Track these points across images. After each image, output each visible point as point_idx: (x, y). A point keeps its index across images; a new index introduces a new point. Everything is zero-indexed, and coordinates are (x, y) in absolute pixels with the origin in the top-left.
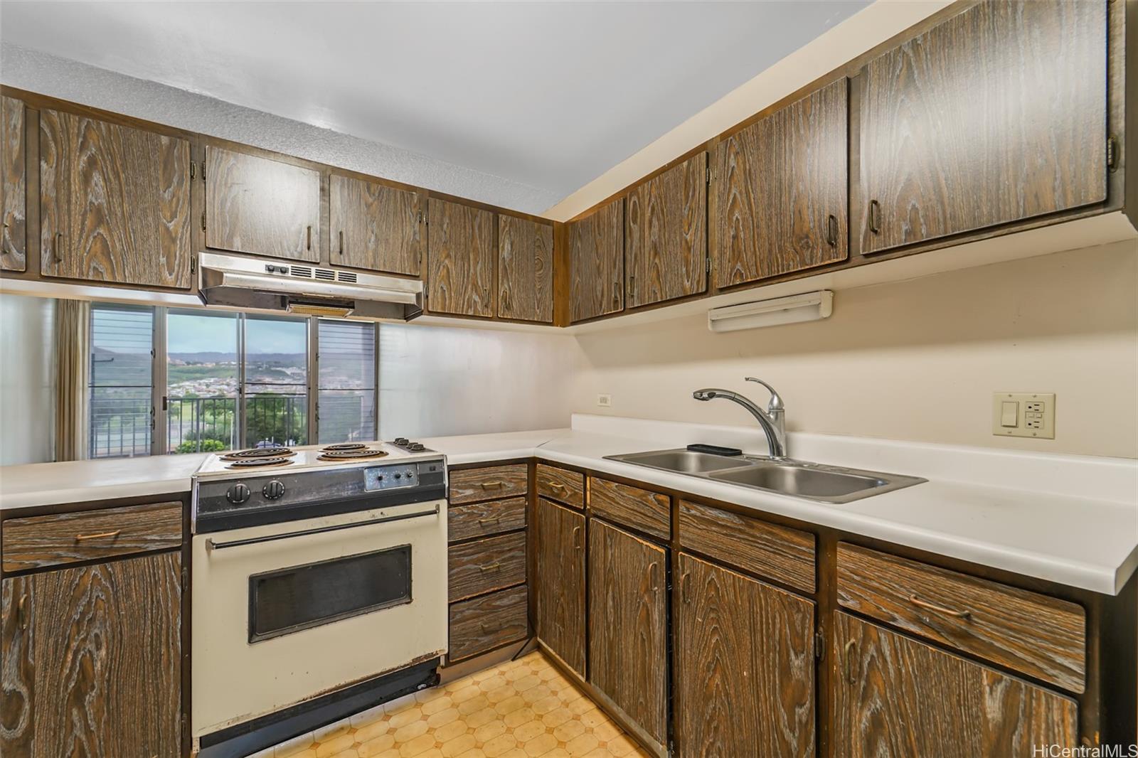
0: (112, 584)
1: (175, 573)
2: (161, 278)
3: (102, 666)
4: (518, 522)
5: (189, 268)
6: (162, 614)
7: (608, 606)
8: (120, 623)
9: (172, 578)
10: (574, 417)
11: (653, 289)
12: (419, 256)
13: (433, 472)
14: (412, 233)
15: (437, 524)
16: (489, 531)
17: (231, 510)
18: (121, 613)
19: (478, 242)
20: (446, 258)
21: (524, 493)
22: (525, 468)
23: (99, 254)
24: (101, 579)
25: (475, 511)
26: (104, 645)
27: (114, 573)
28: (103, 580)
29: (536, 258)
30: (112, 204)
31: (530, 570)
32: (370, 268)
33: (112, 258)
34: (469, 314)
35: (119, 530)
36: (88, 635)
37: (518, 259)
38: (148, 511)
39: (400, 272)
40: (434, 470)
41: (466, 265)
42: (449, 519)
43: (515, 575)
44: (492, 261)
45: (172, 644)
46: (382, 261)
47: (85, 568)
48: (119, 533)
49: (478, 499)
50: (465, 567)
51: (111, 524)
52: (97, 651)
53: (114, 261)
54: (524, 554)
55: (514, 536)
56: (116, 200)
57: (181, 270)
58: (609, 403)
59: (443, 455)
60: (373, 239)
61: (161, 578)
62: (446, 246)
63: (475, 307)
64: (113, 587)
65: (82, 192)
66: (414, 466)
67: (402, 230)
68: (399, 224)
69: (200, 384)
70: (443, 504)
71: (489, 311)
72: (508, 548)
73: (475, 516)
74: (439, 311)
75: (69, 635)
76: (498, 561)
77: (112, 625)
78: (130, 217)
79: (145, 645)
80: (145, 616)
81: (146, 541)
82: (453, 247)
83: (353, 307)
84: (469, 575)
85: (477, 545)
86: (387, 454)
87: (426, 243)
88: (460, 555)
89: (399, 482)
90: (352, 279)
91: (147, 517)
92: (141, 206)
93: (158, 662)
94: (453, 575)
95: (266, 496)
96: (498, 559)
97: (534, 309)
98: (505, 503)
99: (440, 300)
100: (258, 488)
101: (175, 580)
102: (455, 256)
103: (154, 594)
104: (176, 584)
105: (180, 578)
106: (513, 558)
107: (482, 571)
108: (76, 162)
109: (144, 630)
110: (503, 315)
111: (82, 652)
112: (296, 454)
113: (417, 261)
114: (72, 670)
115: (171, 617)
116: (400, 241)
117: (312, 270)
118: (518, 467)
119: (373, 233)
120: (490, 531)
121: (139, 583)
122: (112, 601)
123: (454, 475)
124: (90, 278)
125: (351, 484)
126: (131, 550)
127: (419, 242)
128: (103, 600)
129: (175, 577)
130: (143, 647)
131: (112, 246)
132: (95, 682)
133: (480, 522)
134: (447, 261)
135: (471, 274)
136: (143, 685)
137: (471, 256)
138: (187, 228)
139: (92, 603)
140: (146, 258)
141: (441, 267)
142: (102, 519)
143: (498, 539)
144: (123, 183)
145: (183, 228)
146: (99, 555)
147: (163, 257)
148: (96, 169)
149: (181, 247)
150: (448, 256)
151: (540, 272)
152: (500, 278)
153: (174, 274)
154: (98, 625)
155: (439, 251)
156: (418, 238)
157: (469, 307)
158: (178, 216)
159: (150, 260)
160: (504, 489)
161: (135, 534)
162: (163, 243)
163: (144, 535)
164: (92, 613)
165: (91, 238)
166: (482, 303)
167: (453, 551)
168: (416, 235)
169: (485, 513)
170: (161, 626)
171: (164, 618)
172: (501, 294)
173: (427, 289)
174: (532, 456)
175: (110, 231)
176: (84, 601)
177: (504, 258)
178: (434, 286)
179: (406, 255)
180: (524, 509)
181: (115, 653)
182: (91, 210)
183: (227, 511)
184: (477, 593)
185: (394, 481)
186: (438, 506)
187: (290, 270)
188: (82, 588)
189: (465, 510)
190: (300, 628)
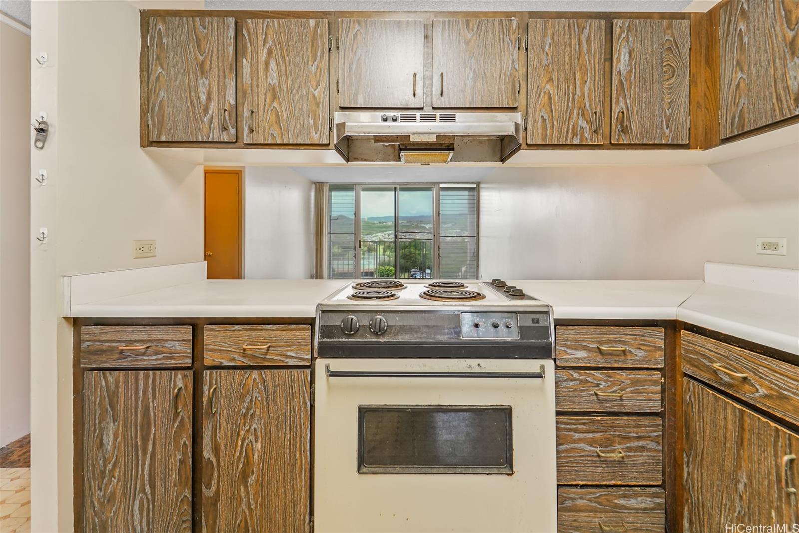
0: (265, 388)
1: (306, 389)
2: (310, 137)
3: (258, 456)
4: (651, 404)
5: (328, 127)
6: (297, 423)
8: (270, 422)
9: (303, 392)
10: (707, 265)
12: (517, 85)
13: (537, 325)
14: (511, 62)
15: (542, 389)
16: (608, 407)
17: (344, 340)
18: (271, 415)
19: (587, 58)
20: (547, 82)
21: (659, 366)
22: (660, 332)
23: (274, 123)
24: (258, 383)
25: (589, 379)
26: (260, 438)
27: (266, 380)
28: (259, 384)
29: (664, 64)
30: (281, 82)
31: (667, 470)
32: (468, 106)
33: (281, 125)
34: (574, 143)
35: (269, 344)
36: (250, 427)
37: (638, 70)
38: (288, 330)
39: (498, 106)
40: (538, 322)
41: (571, 87)
42: (557, 384)
43: (646, 471)
44: (604, 77)
45: (304, 451)
46: (480, 98)
47: (249, 372)
48: (269, 347)
49: (593, 365)
50: (576, 445)
51: (265, 338)
52: (256, 442)
53: (282, 127)
54: (660, 448)
55: (646, 421)
56: (283, 78)
57: (322, 129)
58: (783, 251)
59: (547, 306)
60: (471, 76)
61: (296, 390)
62: (548, 70)
63: (582, 135)
64: (265, 391)
65: (264, 77)
66: (514, 315)
67: (501, 60)
68: (497, 54)
69: (385, 235)
70: (549, 364)
71: (600, 137)
72: (635, 435)
73: (589, 384)
74: (538, 143)
75: (240, 424)
76: (622, 449)
77: (264, 423)
78: (291, 90)
79: (285, 447)
80: (286, 422)
81: (287, 356)
82: (556, 69)
83: (453, 149)
84: (583, 456)
85: (593, 422)
86: (484, 297)
87: (525, 70)
88: (570, 430)
89: (497, 332)
90: (452, 119)
91: (287, 335)
92: (298, 81)
93: (294, 465)
94: (563, 451)
95: (372, 330)
96: (622, 446)
97: (662, 128)
98: (632, 375)
99: (540, 131)
100: (365, 321)
101: (306, 395)
102: (558, 79)
103: (292, 404)
104: (306, 398)
105: (309, 394)
106: (642, 448)
107: (599, 456)
108: (261, 55)
109: (285, 433)
110: (618, 140)
111: (247, 441)
112: (406, 288)
113: (515, 91)
114: (241, 453)
115: (303, 427)
116: (498, 73)
117: (417, 116)
118: (649, 330)
119: (471, 69)
120: (610, 407)
121: (282, 392)
122: (265, 403)
123: (562, 331)
124: (269, 142)
125: (448, 329)
126: (277, 362)
127: (517, 70)
128: (259, 401)
129: (305, 392)
130: (284, 448)
131: (281, 116)
132: (254, 469)
133: (596, 394)
134: (548, 87)
135: (576, 97)
136: (284, 481)
137: (578, 76)
138: (327, 92)
139: (253, 401)
140: (301, 122)
141: (542, 94)
142: (259, 333)
143: (622, 420)
144: (287, 65)
145: (324, 93)
146: (257, 363)
147: (312, 120)
148: (272, 57)
149: (322, 110)
150: (550, 80)
151: (671, 82)
152: (614, 96)
153: (318, 133)
154: (256, 421)
155: (539, 77)
156: (516, 67)
157: (575, 135)
158: (320, 84)
159: (304, 123)
160: (629, 357)
161: (279, 349)
162: (312, 108)
163: (285, 351)
164: (252, 409)
165: (270, 112)
166: (590, 128)
167: (562, 423)
168: (515, 64)
169: (603, 383)
170: (296, 433)
171: (298, 427)
172: (615, 116)
173: (526, 121)
174: (674, 318)
175: (280, 104)
176: (248, 399)
177: (619, 72)
178: (534, 117)
179: (504, 87)
180: (659, 388)
181: (266, 448)
182: (269, 90)
183: (341, 340)
184: (593, 481)
185: (492, 329)
186: (542, 367)
187: (400, 118)
188: (247, 387)
189: (576, 375)
190: (401, 470)
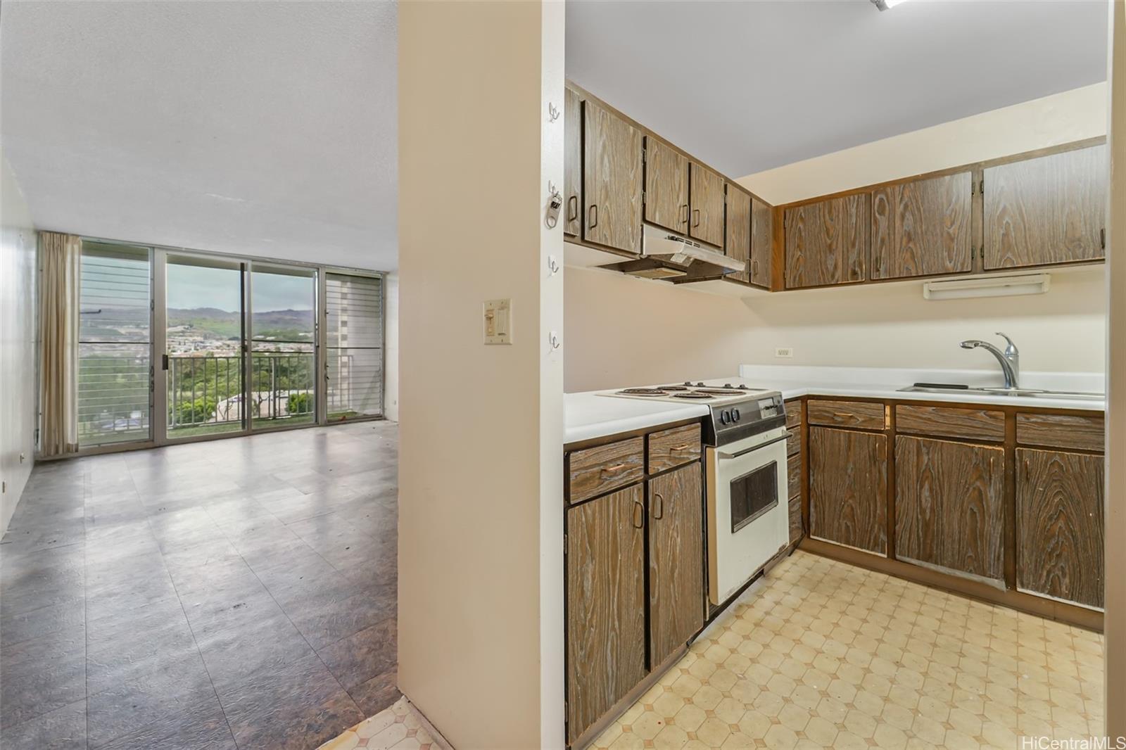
0: (681, 486)
1: (699, 479)
2: (629, 244)
5: (640, 237)
6: (696, 510)
7: (923, 496)
10: (742, 366)
11: (906, 266)
14: (721, 212)
17: (725, 430)
19: (745, 220)
20: (733, 233)
22: (799, 402)
23: (607, 224)
29: (765, 234)
30: (611, 182)
32: (705, 240)
34: (740, 279)
37: (759, 235)
41: (740, 239)
44: (750, 236)
53: (612, 230)
54: (800, 471)
56: (613, 179)
57: (637, 238)
58: (790, 355)
60: (707, 216)
61: (695, 482)
62: (733, 224)
65: (600, 171)
67: (717, 210)
68: (716, 204)
78: (618, 193)
80: (691, 512)
82: (736, 224)
83: (687, 272)
86: (743, 392)
93: (695, 548)
95: (734, 419)
97: (764, 276)
101: (699, 484)
102: (737, 232)
109: (691, 523)
110: (753, 281)
119: (707, 211)
121: (689, 486)
124: (603, 243)
128: (678, 498)
130: (691, 535)
131: (612, 217)
134: (733, 236)
135: (742, 247)
141: (731, 241)
144: (616, 165)
145: (638, 203)
147: (630, 227)
148: (606, 152)
149: (637, 220)
151: (767, 247)
155: (730, 228)
158: (636, 194)
159: (625, 229)
162: (630, 215)
168: (723, 214)
170: (696, 520)
174: (806, 394)
175: (610, 205)
177: (754, 234)
182: (604, 187)
